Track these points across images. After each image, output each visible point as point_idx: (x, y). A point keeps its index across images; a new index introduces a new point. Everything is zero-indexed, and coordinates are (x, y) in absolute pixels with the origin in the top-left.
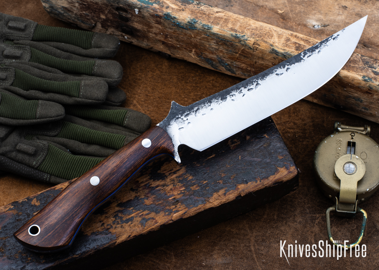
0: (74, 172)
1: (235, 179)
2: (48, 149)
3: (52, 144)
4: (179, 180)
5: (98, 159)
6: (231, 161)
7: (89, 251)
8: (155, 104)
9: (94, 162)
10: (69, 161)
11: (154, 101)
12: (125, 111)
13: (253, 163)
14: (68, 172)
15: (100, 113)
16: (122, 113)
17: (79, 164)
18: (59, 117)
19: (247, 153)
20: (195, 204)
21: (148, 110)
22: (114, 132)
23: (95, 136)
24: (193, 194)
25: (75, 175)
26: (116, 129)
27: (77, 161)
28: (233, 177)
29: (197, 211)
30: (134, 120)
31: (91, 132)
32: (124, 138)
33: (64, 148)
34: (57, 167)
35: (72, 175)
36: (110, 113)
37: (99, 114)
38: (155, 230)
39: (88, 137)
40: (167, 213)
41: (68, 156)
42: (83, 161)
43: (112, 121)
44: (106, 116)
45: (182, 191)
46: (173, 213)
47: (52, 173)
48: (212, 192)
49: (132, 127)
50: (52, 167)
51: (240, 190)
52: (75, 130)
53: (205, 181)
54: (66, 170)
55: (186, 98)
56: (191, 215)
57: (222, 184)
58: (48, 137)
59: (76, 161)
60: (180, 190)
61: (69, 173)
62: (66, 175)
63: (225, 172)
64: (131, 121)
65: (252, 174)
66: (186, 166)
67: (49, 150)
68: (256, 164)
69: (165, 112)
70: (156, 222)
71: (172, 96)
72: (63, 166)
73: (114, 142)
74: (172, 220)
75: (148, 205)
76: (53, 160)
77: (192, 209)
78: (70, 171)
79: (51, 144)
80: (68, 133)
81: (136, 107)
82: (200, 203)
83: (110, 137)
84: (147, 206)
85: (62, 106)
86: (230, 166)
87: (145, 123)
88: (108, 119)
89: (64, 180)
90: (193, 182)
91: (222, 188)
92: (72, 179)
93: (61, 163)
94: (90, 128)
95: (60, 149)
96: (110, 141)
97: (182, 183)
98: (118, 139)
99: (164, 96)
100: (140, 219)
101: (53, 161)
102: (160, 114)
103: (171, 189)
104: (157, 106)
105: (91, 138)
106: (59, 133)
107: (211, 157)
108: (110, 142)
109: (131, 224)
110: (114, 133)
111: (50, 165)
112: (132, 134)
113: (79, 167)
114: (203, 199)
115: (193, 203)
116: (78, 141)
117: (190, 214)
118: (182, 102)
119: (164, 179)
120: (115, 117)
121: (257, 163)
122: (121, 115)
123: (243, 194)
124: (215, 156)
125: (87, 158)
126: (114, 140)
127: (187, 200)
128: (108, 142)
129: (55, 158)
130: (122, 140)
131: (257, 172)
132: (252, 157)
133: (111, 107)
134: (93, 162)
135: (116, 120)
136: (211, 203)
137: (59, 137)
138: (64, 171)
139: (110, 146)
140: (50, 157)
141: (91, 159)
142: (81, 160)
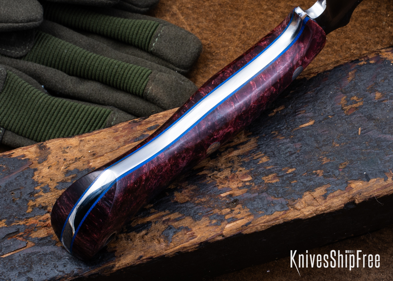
0: (50, 129)
1: (346, 169)
2: (6, 80)
3: (13, 72)
4: (242, 162)
5: (96, 108)
6: (342, 136)
7: (63, 277)
8: (212, 15)
9: (88, 112)
10: (41, 107)
11: (210, 10)
12: (155, 23)
13: (383, 144)
14: (38, 126)
15: (108, 23)
16: (148, 27)
17: (59, 115)
18: (31, 23)
19: (374, 124)
20: (268, 208)
21: (198, 27)
22: (130, 61)
23: (94, 65)
24: (266, 191)
25: (51, 135)
26: (134, 55)
27: (56, 108)
28: (344, 166)
29: (271, 223)
30: (170, 42)
31: (88, 57)
32: (147, 73)
33: (34, 81)
34: (18, 115)
35: (45, 134)
36: (127, 25)
37: (105, 25)
38: (190, 251)
39: (82, 65)
40: (214, 221)
41: (41, 97)
42: (67, 109)
43: (130, 39)
44: (118, 29)
45: (245, 182)
46: (226, 222)
47: (8, 125)
48: (301, 190)
49: (164, 54)
50: (10, 114)
51: (354, 191)
52: (60, 50)
53: (291, 168)
54: (35, 122)
55: (270, 9)
56: (259, 228)
57: (322, 177)
58: (7, 58)
59: (54, 108)
60: (243, 182)
61: (40, 130)
62: (33, 132)
63: (330, 156)
64: (163, 42)
65: (378, 164)
66: (257, 137)
67: (7, 82)
68: (388, 146)
69: (228, 33)
70: (193, 236)
71: (245, 4)
72: (30, 115)
73: (129, 79)
74: (222, 235)
75: (181, 204)
76: (13, 102)
77: (262, 217)
78: (43, 125)
79: (11, 72)
80: (46, 54)
81: (176, 18)
82: (278, 207)
83: (123, 70)
84: (179, 205)
85: (39, 3)
86: (340, 144)
87: (190, 49)
88: (121, 36)
89: (29, 142)
90: (269, 168)
91: (320, 185)
92: (44, 141)
93: (27, 109)
94: (88, 50)
95: (27, 84)
96: (122, 77)
97: (247, 167)
98: (137, 75)
99: (230, 3)
100: (164, 227)
101: (12, 104)
102: (219, 36)
103: (226, 178)
104: (215, 21)
105: (87, 68)
106: (27, 53)
107: (307, 124)
108: (121, 79)
109: (146, 234)
110: (130, 64)
111: (6, 110)
112: (164, 68)
113: (59, 120)
114: (284, 202)
115: (265, 207)
116: (61, 70)
117: (257, 228)
118: (263, 17)
119: (215, 158)
120: (135, 33)
121: (391, 144)
122: (146, 31)
123: (358, 200)
124: (314, 123)
125: (76, 104)
126: (128, 75)
127: (254, 201)
128: (118, 78)
129: (16, 99)
130: (145, 77)
131: (388, 161)
132: (382, 131)
133: (130, 14)
134: (86, 112)
135: (137, 39)
136: (297, 210)
137: (28, 60)
138: (30, 124)
139: (122, 85)
140: (8, 96)
141: (83, 106)
142: (64, 107)
